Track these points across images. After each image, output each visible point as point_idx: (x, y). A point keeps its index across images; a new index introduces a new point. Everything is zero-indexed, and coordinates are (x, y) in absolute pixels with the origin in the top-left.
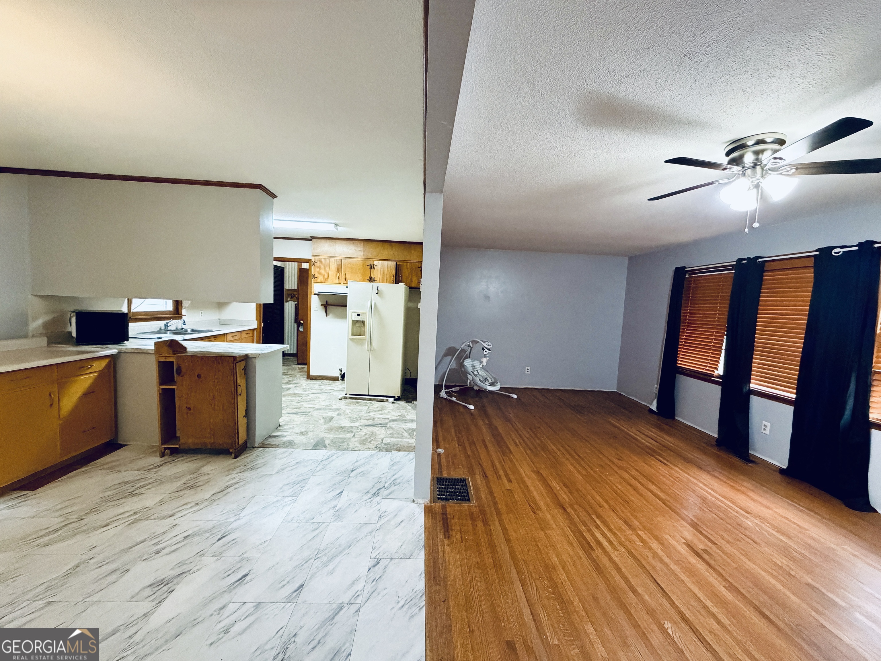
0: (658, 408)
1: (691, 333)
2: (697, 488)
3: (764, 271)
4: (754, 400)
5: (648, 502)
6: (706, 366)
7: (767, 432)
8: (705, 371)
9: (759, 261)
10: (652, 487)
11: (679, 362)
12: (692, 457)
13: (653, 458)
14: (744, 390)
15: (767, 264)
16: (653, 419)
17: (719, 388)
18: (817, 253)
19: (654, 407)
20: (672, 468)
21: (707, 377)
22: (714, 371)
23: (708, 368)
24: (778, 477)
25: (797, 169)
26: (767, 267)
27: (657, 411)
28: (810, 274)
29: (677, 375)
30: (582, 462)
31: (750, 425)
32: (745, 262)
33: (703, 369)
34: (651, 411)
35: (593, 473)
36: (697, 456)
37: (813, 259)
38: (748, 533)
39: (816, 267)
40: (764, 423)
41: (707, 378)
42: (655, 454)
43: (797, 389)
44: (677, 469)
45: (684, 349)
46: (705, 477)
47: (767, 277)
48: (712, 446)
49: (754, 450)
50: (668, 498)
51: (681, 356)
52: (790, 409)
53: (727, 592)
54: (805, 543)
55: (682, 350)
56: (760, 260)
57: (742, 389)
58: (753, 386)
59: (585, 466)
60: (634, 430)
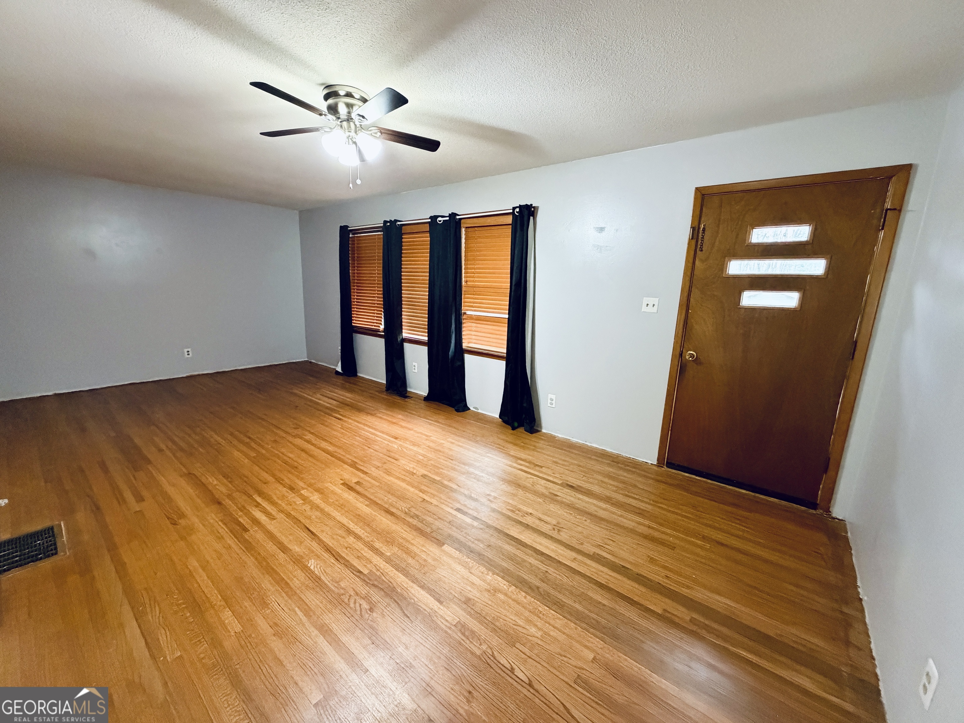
0: (342, 369)
1: (360, 293)
2: (363, 432)
3: (402, 234)
4: (406, 345)
5: (317, 460)
6: (374, 323)
7: (416, 371)
8: (373, 327)
9: (398, 225)
10: (324, 445)
11: (354, 322)
12: (364, 406)
13: (331, 417)
14: (399, 340)
15: (403, 227)
16: (340, 380)
17: (383, 340)
18: (430, 220)
19: (339, 369)
20: (345, 421)
21: (375, 333)
22: (379, 327)
23: (375, 324)
24: (423, 404)
25: (381, 133)
26: (404, 230)
27: (342, 372)
28: (427, 238)
29: (354, 335)
30: (253, 444)
31: (406, 367)
32: (389, 224)
33: (372, 326)
34: (337, 373)
35: (264, 452)
36: (370, 404)
37: (428, 225)
38: (392, 454)
39: (431, 232)
40: (414, 364)
41: (373, 333)
42: (331, 413)
43: (428, 333)
44: (350, 421)
45: (357, 308)
46: (370, 420)
47: (406, 239)
48: (381, 392)
49: (410, 388)
50: (336, 449)
51: (355, 316)
52: (425, 349)
53: (368, 508)
54: (428, 447)
55: (355, 309)
56: (399, 223)
57: (397, 340)
58: (406, 334)
59: (254, 447)
60: (319, 396)
